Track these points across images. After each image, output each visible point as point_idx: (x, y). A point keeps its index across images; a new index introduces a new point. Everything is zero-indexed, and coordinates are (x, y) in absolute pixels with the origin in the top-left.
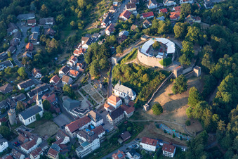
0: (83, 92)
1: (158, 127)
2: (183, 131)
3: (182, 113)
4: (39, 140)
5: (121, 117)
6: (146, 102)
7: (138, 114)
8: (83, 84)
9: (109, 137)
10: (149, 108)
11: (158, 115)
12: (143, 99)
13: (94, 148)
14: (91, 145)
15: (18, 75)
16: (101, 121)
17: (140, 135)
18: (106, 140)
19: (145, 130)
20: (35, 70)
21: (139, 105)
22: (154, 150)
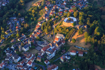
0: (44, 39)
1: (75, 47)
2: (85, 47)
3: (83, 41)
4: (33, 55)
5: (61, 45)
6: (69, 39)
7: (67, 43)
8: (43, 36)
9: (57, 52)
10: (71, 41)
11: (74, 43)
12: (68, 38)
13: (53, 56)
14: (52, 55)
15: (17, 36)
16: (54, 47)
17: (69, 50)
18: (57, 53)
19: (70, 49)
20: (23, 34)
21: (67, 40)
22: (75, 55)
